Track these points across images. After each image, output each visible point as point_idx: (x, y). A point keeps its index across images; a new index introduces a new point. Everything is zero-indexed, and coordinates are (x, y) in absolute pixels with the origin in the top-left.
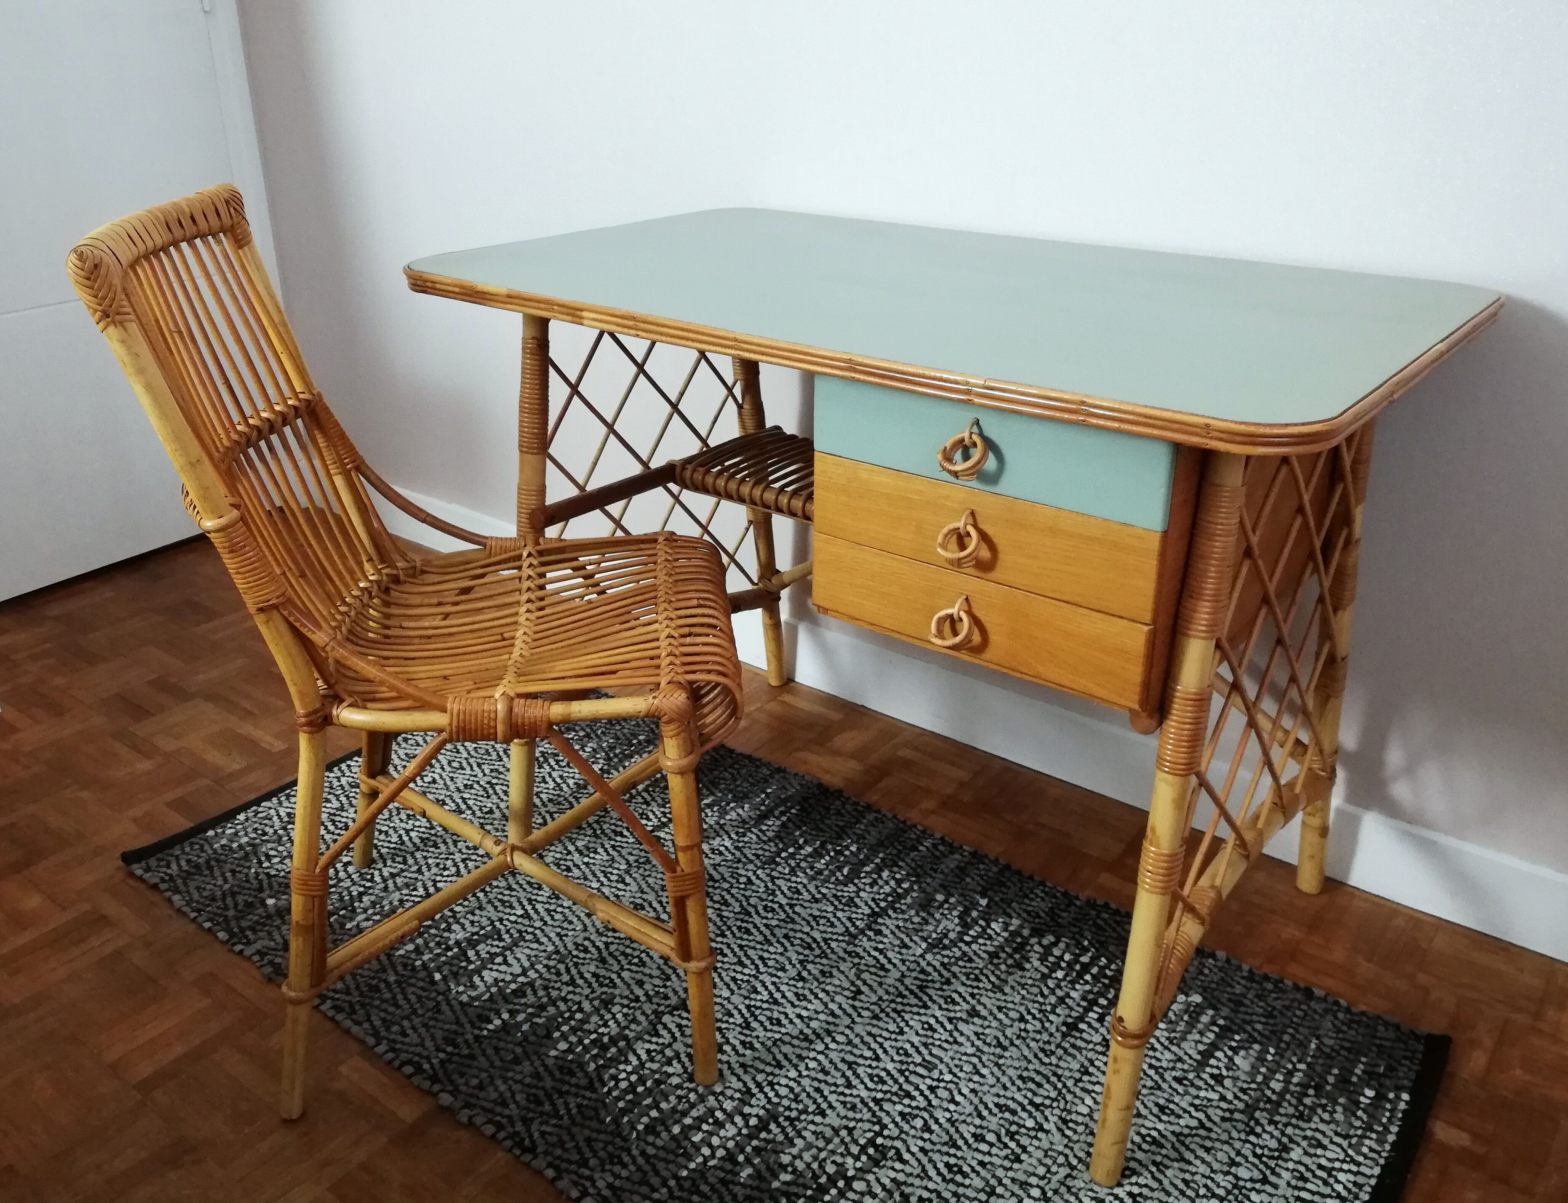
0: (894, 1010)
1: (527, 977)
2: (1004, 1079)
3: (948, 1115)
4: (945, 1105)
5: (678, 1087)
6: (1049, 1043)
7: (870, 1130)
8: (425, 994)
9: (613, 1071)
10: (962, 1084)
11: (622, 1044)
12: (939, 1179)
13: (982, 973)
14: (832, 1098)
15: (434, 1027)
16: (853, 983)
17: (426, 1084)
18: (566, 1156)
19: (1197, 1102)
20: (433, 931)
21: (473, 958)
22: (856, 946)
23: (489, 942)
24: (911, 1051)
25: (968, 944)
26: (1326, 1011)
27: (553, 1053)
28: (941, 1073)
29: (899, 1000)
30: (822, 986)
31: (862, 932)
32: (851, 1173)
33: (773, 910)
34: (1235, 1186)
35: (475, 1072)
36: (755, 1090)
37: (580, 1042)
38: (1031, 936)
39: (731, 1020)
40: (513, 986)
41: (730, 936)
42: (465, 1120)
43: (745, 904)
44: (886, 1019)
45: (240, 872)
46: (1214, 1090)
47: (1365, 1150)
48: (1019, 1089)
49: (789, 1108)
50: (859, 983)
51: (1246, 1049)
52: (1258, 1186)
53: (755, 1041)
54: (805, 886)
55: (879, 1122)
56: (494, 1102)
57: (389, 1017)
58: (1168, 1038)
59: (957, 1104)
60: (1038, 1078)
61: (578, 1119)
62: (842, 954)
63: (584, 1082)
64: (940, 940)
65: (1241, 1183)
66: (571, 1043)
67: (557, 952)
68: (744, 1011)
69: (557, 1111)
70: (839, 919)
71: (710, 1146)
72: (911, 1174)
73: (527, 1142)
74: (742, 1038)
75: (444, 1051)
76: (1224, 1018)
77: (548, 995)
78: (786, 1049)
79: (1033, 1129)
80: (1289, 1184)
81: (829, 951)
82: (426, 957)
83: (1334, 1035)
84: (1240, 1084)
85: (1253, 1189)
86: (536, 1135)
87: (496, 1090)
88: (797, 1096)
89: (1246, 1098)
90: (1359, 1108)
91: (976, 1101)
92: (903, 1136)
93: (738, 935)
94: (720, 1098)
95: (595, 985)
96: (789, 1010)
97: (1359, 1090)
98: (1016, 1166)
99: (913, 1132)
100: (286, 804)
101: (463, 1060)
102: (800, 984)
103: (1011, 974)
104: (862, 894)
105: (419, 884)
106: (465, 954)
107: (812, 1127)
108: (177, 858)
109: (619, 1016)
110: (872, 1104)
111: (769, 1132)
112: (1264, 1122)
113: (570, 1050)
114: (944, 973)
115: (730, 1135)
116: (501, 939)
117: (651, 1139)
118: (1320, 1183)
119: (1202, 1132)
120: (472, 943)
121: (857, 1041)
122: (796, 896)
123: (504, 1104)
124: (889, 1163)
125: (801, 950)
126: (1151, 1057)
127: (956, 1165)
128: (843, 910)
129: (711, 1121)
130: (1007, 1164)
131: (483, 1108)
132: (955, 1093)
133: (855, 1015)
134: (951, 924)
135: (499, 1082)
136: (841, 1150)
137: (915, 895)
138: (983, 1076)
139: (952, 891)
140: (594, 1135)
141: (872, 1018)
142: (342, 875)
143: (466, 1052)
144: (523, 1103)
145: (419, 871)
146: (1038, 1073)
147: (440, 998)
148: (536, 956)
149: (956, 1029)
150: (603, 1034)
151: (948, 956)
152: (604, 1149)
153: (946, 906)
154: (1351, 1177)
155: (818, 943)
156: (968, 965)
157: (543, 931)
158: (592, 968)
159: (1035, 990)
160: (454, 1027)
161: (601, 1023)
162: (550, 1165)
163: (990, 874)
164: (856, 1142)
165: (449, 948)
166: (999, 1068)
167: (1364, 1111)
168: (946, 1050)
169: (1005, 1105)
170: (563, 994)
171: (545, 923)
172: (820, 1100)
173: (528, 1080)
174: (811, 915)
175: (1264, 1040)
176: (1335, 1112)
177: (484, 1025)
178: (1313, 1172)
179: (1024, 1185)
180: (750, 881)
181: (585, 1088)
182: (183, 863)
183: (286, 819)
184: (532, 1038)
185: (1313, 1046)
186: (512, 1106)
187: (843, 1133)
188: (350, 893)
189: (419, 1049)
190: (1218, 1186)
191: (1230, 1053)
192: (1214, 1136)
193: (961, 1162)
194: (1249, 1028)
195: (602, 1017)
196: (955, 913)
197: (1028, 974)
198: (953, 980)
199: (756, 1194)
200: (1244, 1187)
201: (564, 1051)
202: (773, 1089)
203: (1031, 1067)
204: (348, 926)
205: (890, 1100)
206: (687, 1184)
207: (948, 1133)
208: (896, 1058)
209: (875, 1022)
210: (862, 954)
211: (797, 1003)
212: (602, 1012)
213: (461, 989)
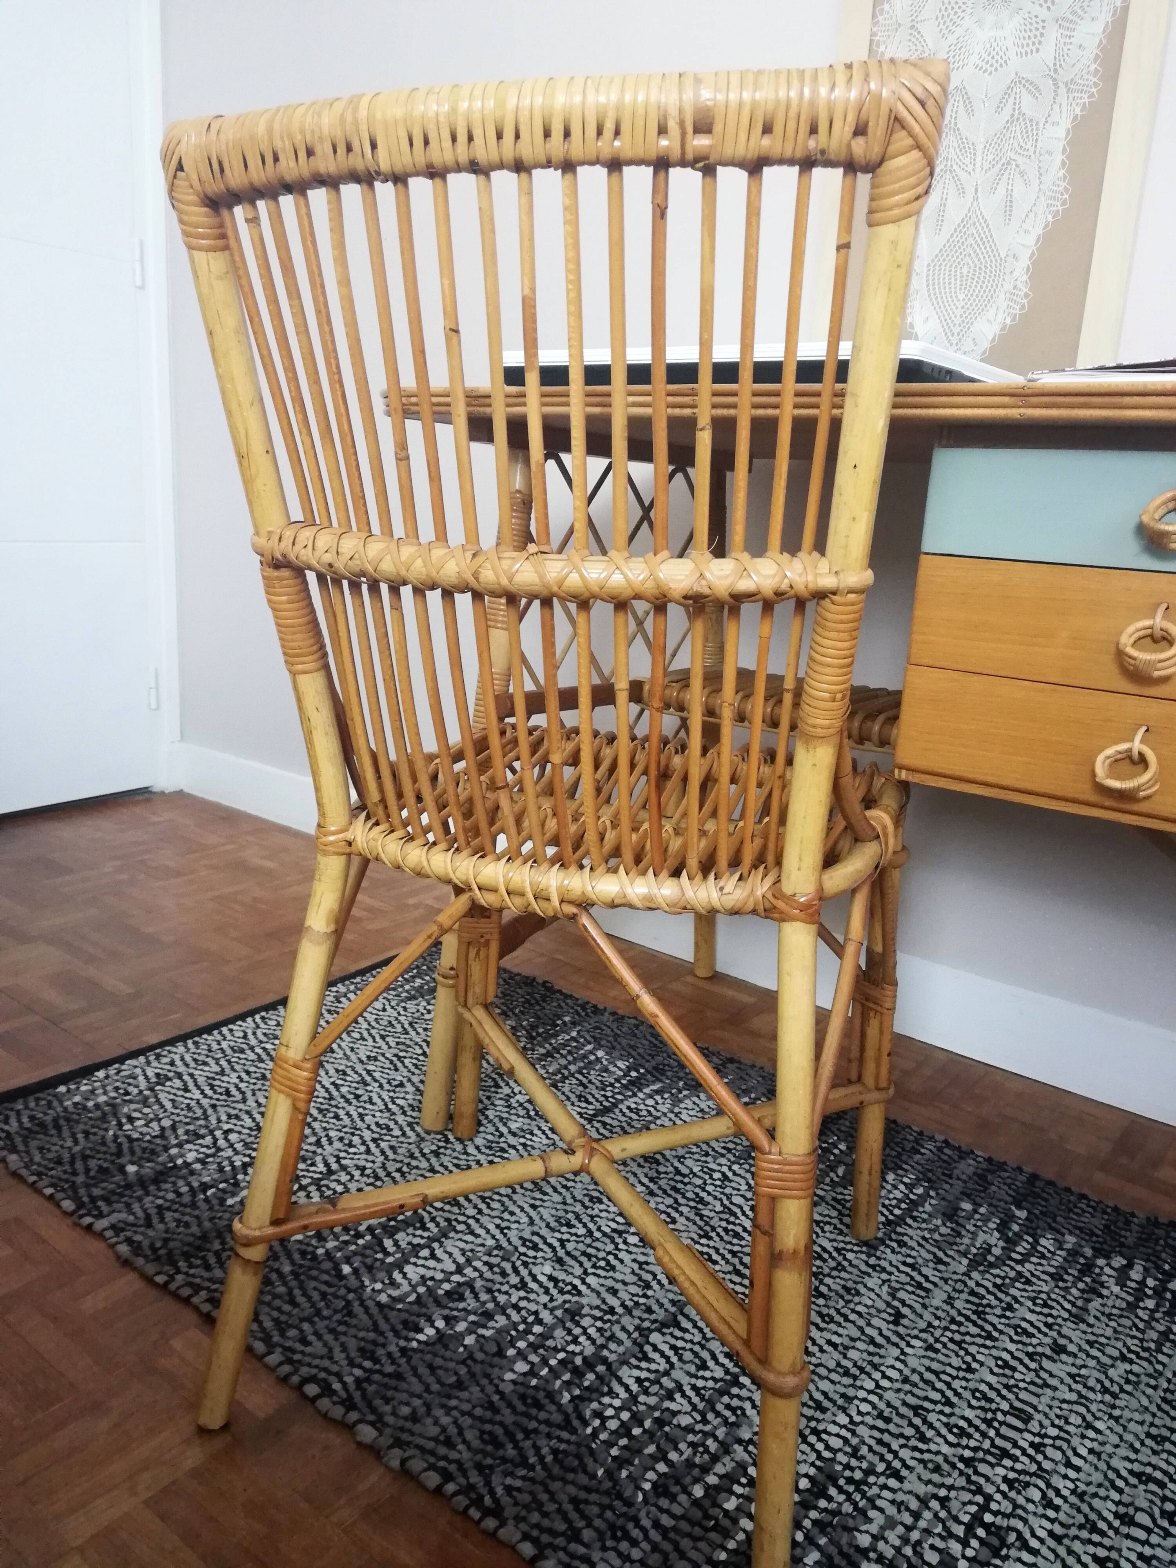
0: (952, 1340)
1: (463, 1275)
2: (1128, 1437)
3: (1070, 1484)
4: (1062, 1469)
5: (689, 1429)
7: (970, 1503)
8: (330, 1290)
9: (595, 1405)
10: (1074, 1441)
11: (601, 1368)
13: (1050, 1298)
14: (905, 1454)
15: (345, 1334)
16: (888, 1304)
17: (338, 1412)
18: (546, 1523)
21: (391, 1249)
22: (879, 1258)
23: (410, 1230)
24: (991, 1394)
25: (1019, 1262)
27: (509, 1376)
28: (1041, 1425)
29: (954, 1327)
30: (852, 1306)
31: (882, 1242)
35: (404, 1397)
38: (1095, 1255)
40: (446, 1286)
41: (717, 1238)
42: (395, 1464)
43: (726, 1202)
44: (944, 1351)
45: (95, 1134)
49: (848, 1466)
50: (896, 1303)
55: (979, 1491)
56: (435, 1439)
57: (283, 1318)
59: (1077, 1468)
61: (556, 1470)
62: (864, 1268)
63: (557, 1418)
64: (983, 1256)
66: (532, 1363)
67: (499, 1247)
69: (524, 1456)
73: (488, 1500)
75: (360, 1366)
77: (494, 1299)
78: (824, 1385)
81: (846, 1263)
82: (331, 1244)
86: (500, 1491)
87: (436, 1423)
88: (855, 1449)
91: (1101, 1465)
92: (1020, 1512)
93: (726, 1238)
95: (554, 1292)
99: (1031, 1507)
100: (155, 1064)
101: (386, 1380)
103: (1087, 1300)
105: (319, 1159)
106: (380, 1244)
107: (887, 1494)
108: (18, 1113)
109: (592, 1331)
110: (961, 1465)
111: (830, 1498)
113: (532, 1372)
114: (1002, 1295)
116: (424, 1228)
117: (664, 1503)
120: (389, 1230)
121: (915, 1378)
123: (450, 1443)
124: (1013, 1552)
129: (744, 1480)
131: (420, 1447)
132: (1070, 1453)
133: (903, 1344)
134: (990, 1238)
135: (438, 1412)
136: (939, 1529)
137: (933, 1201)
138: (1099, 1431)
139: (978, 1199)
140: (583, 1493)
141: (926, 1349)
142: (222, 1143)
143: (389, 1369)
144: (476, 1443)
145: (318, 1143)
147: (351, 1296)
148: (472, 1251)
149: (1042, 1367)
150: (574, 1353)
151: (999, 1276)
152: (599, 1515)
153: (977, 1216)
155: (830, 1253)
156: (1029, 1287)
157: (477, 1221)
158: (548, 1269)
159: (1126, 1322)
160: (372, 1335)
161: (569, 1338)
162: (526, 1537)
163: (1017, 1183)
164: (955, 1518)
165: (359, 1235)
166: (1117, 1421)
168: (1037, 1395)
169: (1145, 1473)
170: (513, 1300)
171: (480, 1212)
172: (889, 1457)
173: (478, 1412)
177: (412, 1335)
180: (726, 1177)
181: (559, 1427)
182: (25, 1120)
183: (154, 1080)
184: (480, 1356)
186: (460, 1447)
187: (934, 1504)
188: (232, 1163)
189: (326, 1363)
195: (569, 1332)
196: (991, 1225)
197: (1110, 1302)
198: (1016, 1306)
201: (525, 1374)
202: (820, 1439)
205: (984, 1460)
207: (1079, 1510)
209: (931, 1354)
210: (889, 1269)
211: (823, 1325)
212: (569, 1324)
213: (378, 1286)
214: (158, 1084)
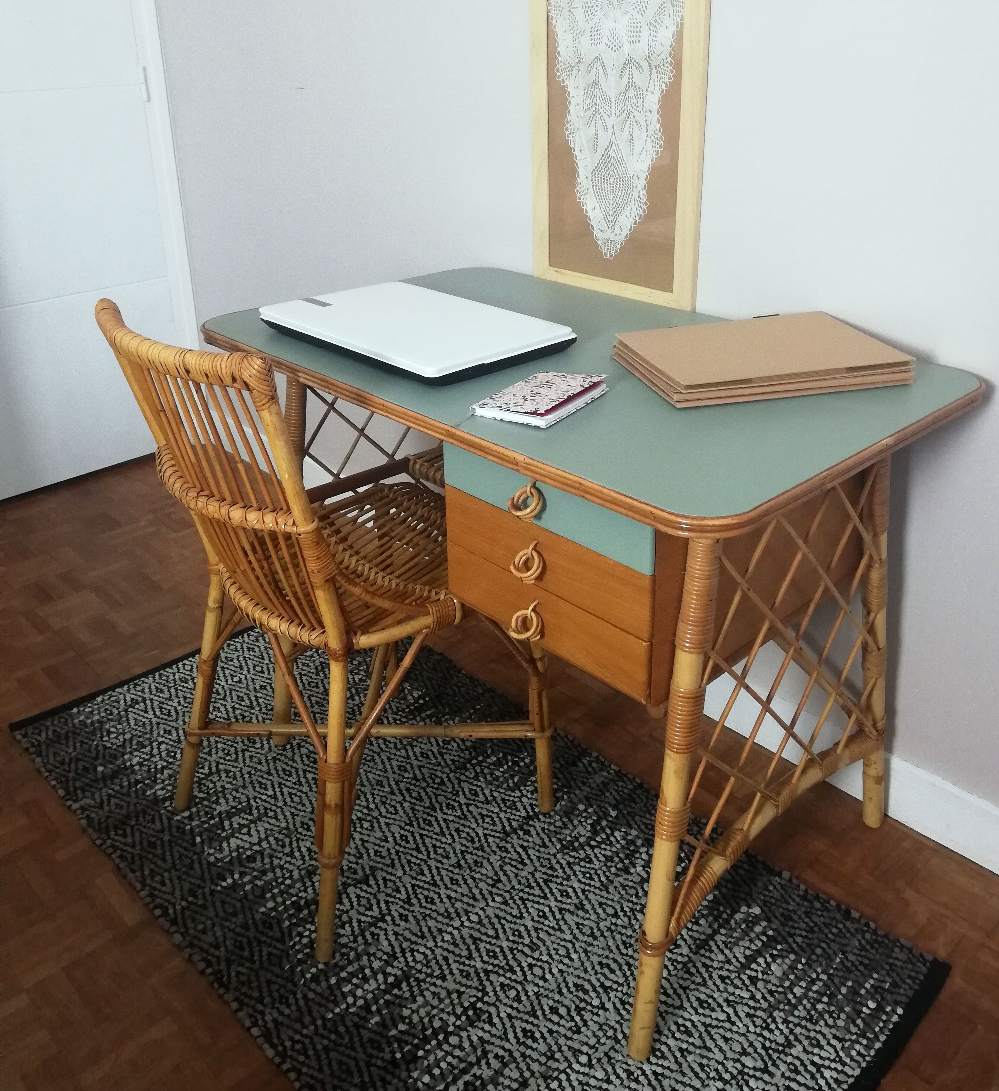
0: (521, 898)
1: (260, 846)
2: (587, 964)
3: (536, 989)
4: (537, 980)
5: (345, 946)
6: (631, 937)
7: (474, 996)
8: (186, 853)
9: (300, 929)
10: (553, 966)
12: (513, 1041)
13: (596, 873)
14: (454, 966)
15: (185, 880)
16: (496, 873)
17: (167, 925)
18: (249, 992)
19: (731, 998)
20: (206, 803)
21: (227, 827)
22: (507, 842)
23: (243, 815)
24: (524, 934)
25: (592, 848)
26: (857, 930)
27: (263, 909)
28: (541, 954)
29: (527, 890)
30: (472, 874)
31: (514, 831)
32: (451, 1029)
33: (453, 807)
34: (740, 1072)
35: (203, 919)
36: (399, 955)
37: (284, 902)
38: (643, 845)
39: (398, 896)
40: (249, 853)
41: (416, 826)
42: (187, 956)
43: (434, 800)
44: (512, 905)
45: (86, 743)
46: (748, 990)
47: (854, 1053)
48: (596, 973)
49: (420, 972)
50: (501, 873)
51: (783, 957)
52: (758, 1074)
53: (410, 915)
54: (482, 790)
55: (483, 990)
56: (210, 944)
57: (156, 869)
58: (724, 942)
59: (546, 980)
60: (614, 966)
61: (266, 965)
62: (494, 848)
63: (278, 934)
64: (572, 843)
65: (746, 1070)
66: (276, 902)
67: (287, 828)
68: (410, 889)
69: (252, 955)
70: (500, 819)
71: (355, 996)
72: (495, 1035)
73: (225, 979)
74: (401, 911)
75: (186, 900)
76: (773, 930)
77: (271, 863)
78: (431, 923)
79: (597, 1007)
80: (783, 1075)
81: (485, 845)
82: (194, 823)
83: (858, 952)
84: (770, 987)
85: (754, 1076)
86: (233, 974)
87: (214, 935)
88: (428, 962)
89: (771, 999)
90: (859, 1017)
91: (560, 980)
92: (498, 1003)
93: (422, 825)
94: (372, 958)
95: (307, 858)
96: (443, 891)
97: (864, 1002)
98: (575, 1036)
99: (505, 1001)
101: (198, 909)
102: (457, 871)
103: (617, 876)
104: (524, 800)
106: (222, 824)
107: (432, 988)
108: (47, 728)
110: (482, 975)
111: (400, 989)
112: (779, 1020)
113: (274, 909)
114: (567, 870)
115: (370, 989)
116: (251, 814)
117: (313, 986)
118: (808, 1076)
119: (727, 1025)
120: (230, 815)
121: (485, 921)
122: (473, 798)
123: (217, 947)
124: (481, 1025)
125: (465, 842)
126: (706, 958)
127: (531, 1031)
128: (506, 812)
129: (360, 976)
130: (569, 1034)
131: (201, 949)
132: (547, 971)
134: (584, 831)
135: (217, 929)
136: (449, 1009)
137: (563, 803)
138: (572, 960)
139: (593, 802)
140: (274, 979)
141: (502, 904)
142: (155, 751)
143: (202, 901)
144: (230, 947)
146: (615, 961)
147: (195, 857)
148: (271, 830)
149: (563, 918)
150: (302, 898)
151: (574, 857)
152: (278, 991)
153: (584, 814)
154: (835, 1075)
155: (479, 837)
156: (588, 865)
157: (282, 809)
158: (308, 844)
159: (632, 891)
160: (198, 882)
161: (302, 888)
162: (236, 999)
163: (626, 791)
164: (461, 1005)
165: (212, 818)
166: (586, 955)
167: (863, 1019)
168: (550, 935)
169: (582, 986)
170: (282, 863)
171: (286, 804)
172: (445, 967)
173: (238, 930)
174: (480, 814)
175: (800, 952)
176: (839, 1018)
177: (220, 882)
178: (805, 1066)
179: (576, 1053)
180: (442, 783)
181: (278, 941)
182: (50, 733)
183: (129, 703)
184: (251, 897)
185: (838, 960)
186: (223, 949)
187: (454, 996)
188: (156, 766)
189: (169, 897)
190: (727, 1071)
191: (769, 960)
192: (735, 1029)
193: (534, 1029)
194: (790, 940)
195: (304, 884)
196: (590, 821)
197: (630, 877)
199: (377, 1038)
200: (748, 1074)
201: (270, 909)
202: (412, 955)
203: (611, 955)
204: (148, 793)
205: (497, 973)
206: (329, 1025)
207: (532, 1004)
208: (511, 938)
209: (503, 907)
210: (510, 849)
211: (450, 886)
212: (306, 880)
213: (212, 851)
214: (130, 706)
